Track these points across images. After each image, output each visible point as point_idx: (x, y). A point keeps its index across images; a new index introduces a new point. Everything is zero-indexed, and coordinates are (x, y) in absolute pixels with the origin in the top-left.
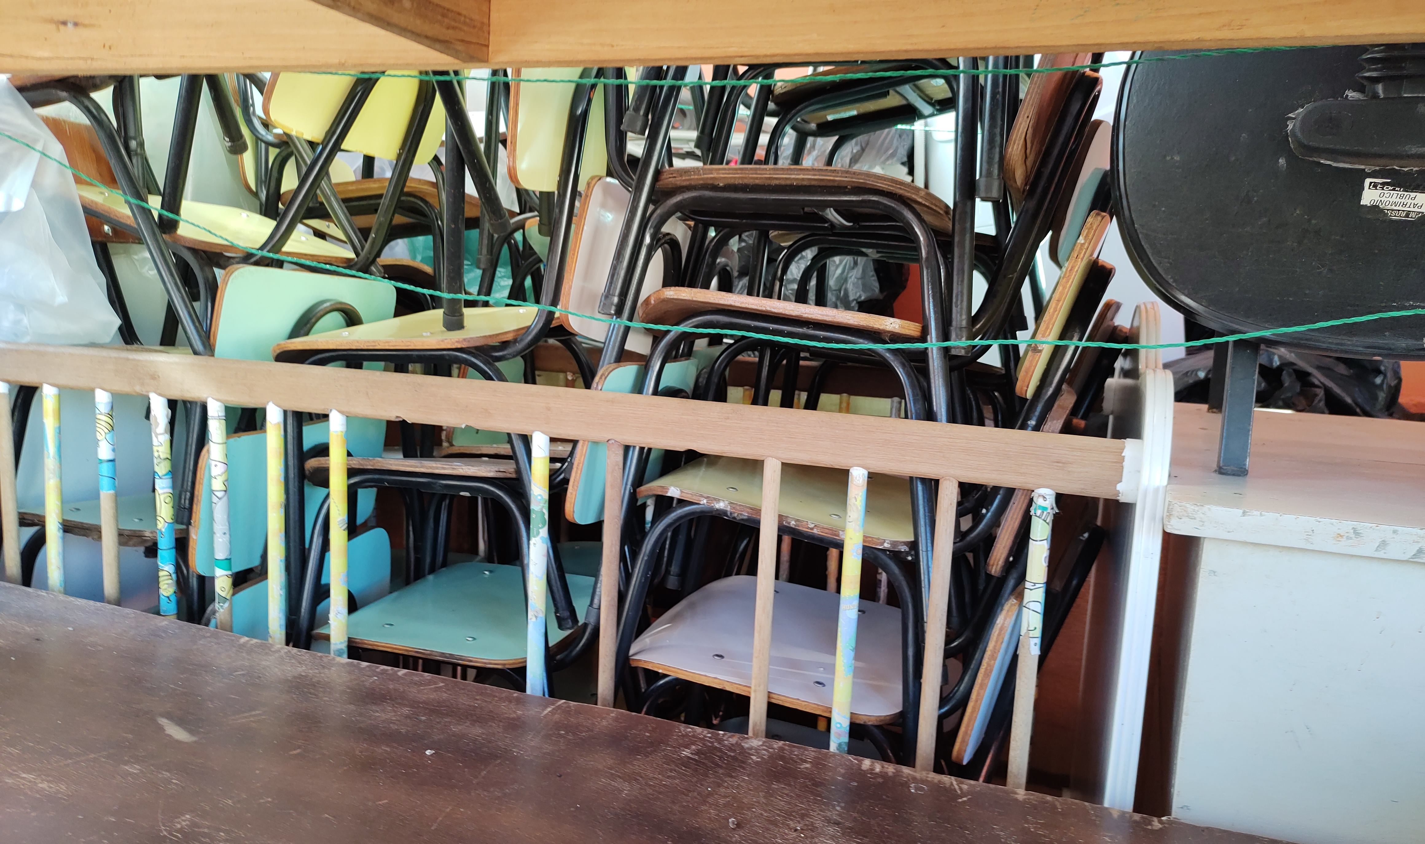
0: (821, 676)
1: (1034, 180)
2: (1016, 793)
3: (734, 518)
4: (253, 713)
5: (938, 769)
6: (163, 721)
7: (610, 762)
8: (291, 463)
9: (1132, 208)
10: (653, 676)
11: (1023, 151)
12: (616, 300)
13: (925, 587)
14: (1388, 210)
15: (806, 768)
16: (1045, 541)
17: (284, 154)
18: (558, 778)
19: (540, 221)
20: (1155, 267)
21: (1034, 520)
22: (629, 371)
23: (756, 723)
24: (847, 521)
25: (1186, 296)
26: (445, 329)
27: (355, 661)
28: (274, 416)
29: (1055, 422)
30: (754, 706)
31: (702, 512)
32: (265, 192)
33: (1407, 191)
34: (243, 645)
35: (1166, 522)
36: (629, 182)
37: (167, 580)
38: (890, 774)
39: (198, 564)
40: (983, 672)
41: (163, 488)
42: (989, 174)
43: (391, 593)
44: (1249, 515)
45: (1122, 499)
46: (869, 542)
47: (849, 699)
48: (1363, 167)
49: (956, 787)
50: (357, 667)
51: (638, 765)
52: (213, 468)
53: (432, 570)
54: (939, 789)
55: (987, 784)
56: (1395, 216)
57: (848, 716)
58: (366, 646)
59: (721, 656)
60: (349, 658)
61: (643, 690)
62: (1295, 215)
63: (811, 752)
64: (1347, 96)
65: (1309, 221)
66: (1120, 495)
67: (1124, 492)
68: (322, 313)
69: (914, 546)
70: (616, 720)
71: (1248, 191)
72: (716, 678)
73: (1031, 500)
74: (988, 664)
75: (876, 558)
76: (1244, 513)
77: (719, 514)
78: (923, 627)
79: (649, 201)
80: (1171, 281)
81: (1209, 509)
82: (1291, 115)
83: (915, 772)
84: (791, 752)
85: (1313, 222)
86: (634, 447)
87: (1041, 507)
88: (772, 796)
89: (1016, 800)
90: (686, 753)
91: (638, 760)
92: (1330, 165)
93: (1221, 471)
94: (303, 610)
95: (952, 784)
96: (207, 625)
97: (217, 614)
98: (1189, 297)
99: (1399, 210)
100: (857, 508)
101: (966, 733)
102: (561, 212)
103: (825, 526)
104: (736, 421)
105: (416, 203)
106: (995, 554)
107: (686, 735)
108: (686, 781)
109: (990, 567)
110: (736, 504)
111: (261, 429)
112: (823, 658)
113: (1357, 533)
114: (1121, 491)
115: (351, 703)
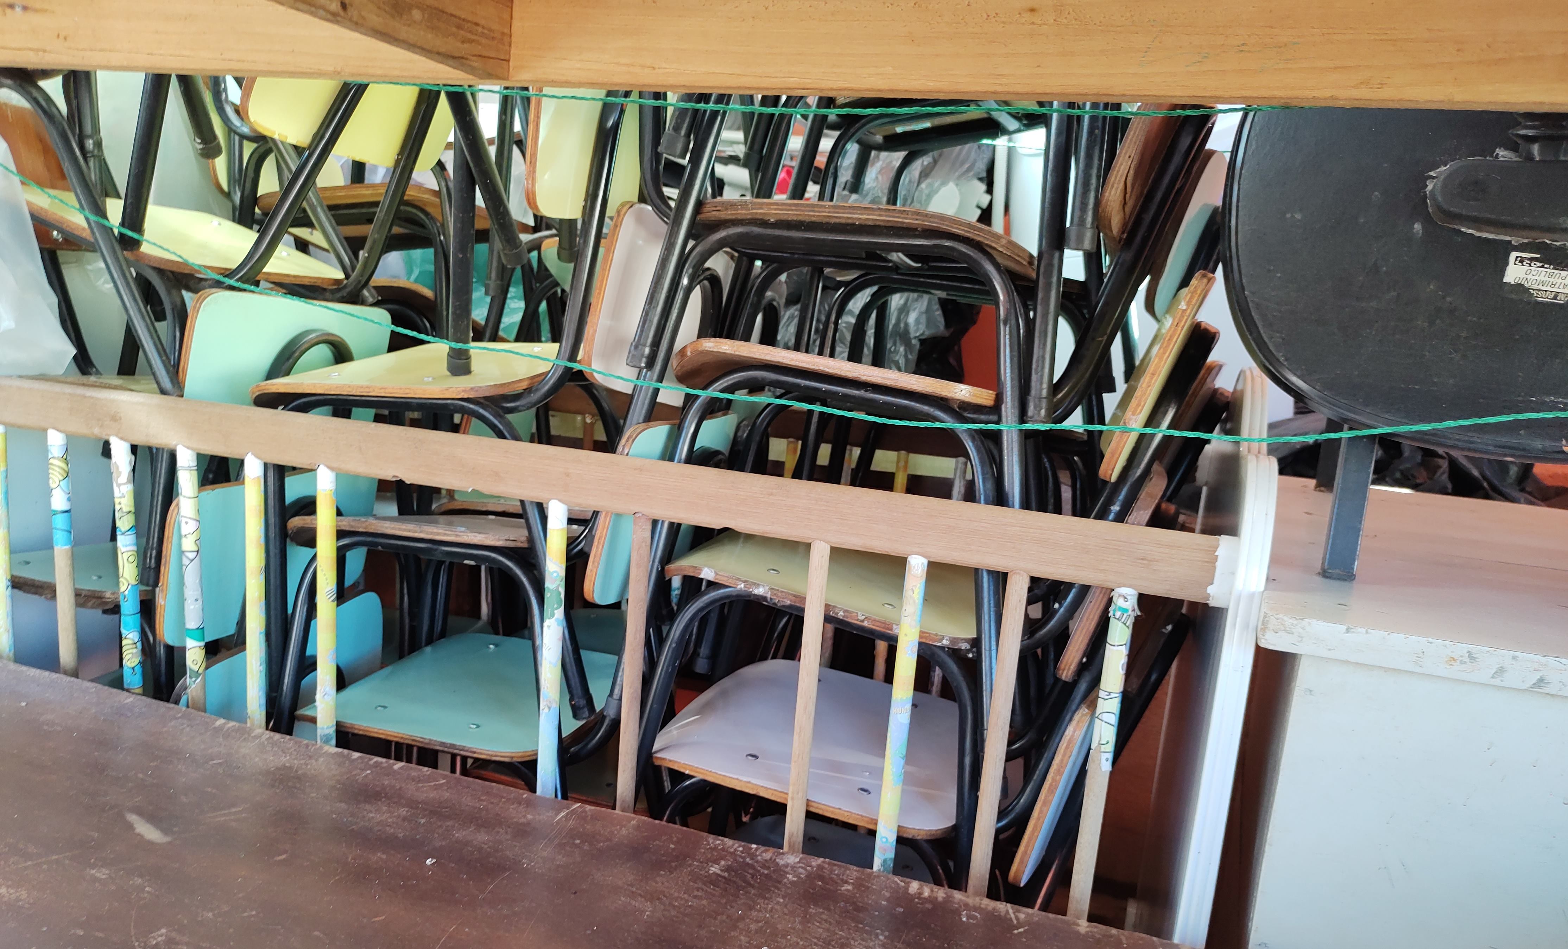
0: (865, 781)
1: (1132, 227)
2: (1078, 925)
3: (775, 604)
4: (233, 810)
5: (993, 893)
6: (132, 818)
7: (631, 878)
8: (272, 520)
9: (1243, 272)
10: (677, 776)
11: (1122, 195)
12: (647, 351)
13: (986, 690)
14: (1533, 290)
15: (847, 890)
16: (1124, 646)
17: (262, 150)
18: (573, 896)
19: (560, 243)
20: (1265, 343)
21: (1112, 621)
22: (658, 433)
23: (793, 834)
24: (903, 615)
25: (1299, 377)
26: (448, 373)
27: (346, 751)
28: (253, 469)
29: (1142, 512)
30: (791, 815)
31: (738, 596)
32: (239, 194)
33: (1558, 269)
34: (220, 729)
35: (1260, 636)
36: (666, 212)
37: (133, 648)
38: (940, 899)
39: (167, 633)
40: (1047, 788)
41: (126, 545)
42: (1082, 222)
43: (382, 668)
44: (1353, 632)
45: (1212, 603)
46: (926, 638)
47: (897, 811)
48: (1508, 238)
49: (1013, 916)
50: (348, 757)
51: (662, 882)
52: (183, 525)
53: (430, 641)
54: (993, 918)
55: (1043, 913)
56: (1542, 297)
57: (895, 829)
58: (356, 732)
59: (756, 757)
60: (338, 746)
61: (667, 791)
62: (1428, 290)
63: (853, 872)
64: (1498, 154)
65: (1444, 298)
66: (1211, 598)
67: (1215, 595)
68: (306, 346)
69: (976, 643)
70: (637, 828)
71: (1376, 260)
72: (749, 782)
73: (1110, 600)
74: (1053, 780)
75: (933, 654)
76: (1348, 630)
77: (758, 599)
78: (982, 734)
79: (689, 236)
80: (1282, 359)
81: (1309, 623)
82: (1432, 173)
83: (968, 897)
84: (831, 871)
85: (1448, 299)
86: (663, 522)
87: (1120, 609)
88: (809, 922)
89: (1078, 932)
90: (715, 869)
91: (661, 876)
92: (1472, 235)
93: (1325, 574)
94: (285, 687)
95: (1007, 912)
96: (177, 702)
97: (188, 691)
98: (1302, 380)
99: (1546, 291)
100: (914, 602)
101: (1025, 852)
102: (586, 242)
103: (877, 618)
104: (781, 498)
105: (417, 215)
106: (1066, 657)
107: (715, 848)
108: (713, 902)
109: (1061, 672)
110: (778, 590)
111: (237, 480)
112: (869, 760)
113: (1472, 657)
114: (1211, 595)
115: (341, 801)
